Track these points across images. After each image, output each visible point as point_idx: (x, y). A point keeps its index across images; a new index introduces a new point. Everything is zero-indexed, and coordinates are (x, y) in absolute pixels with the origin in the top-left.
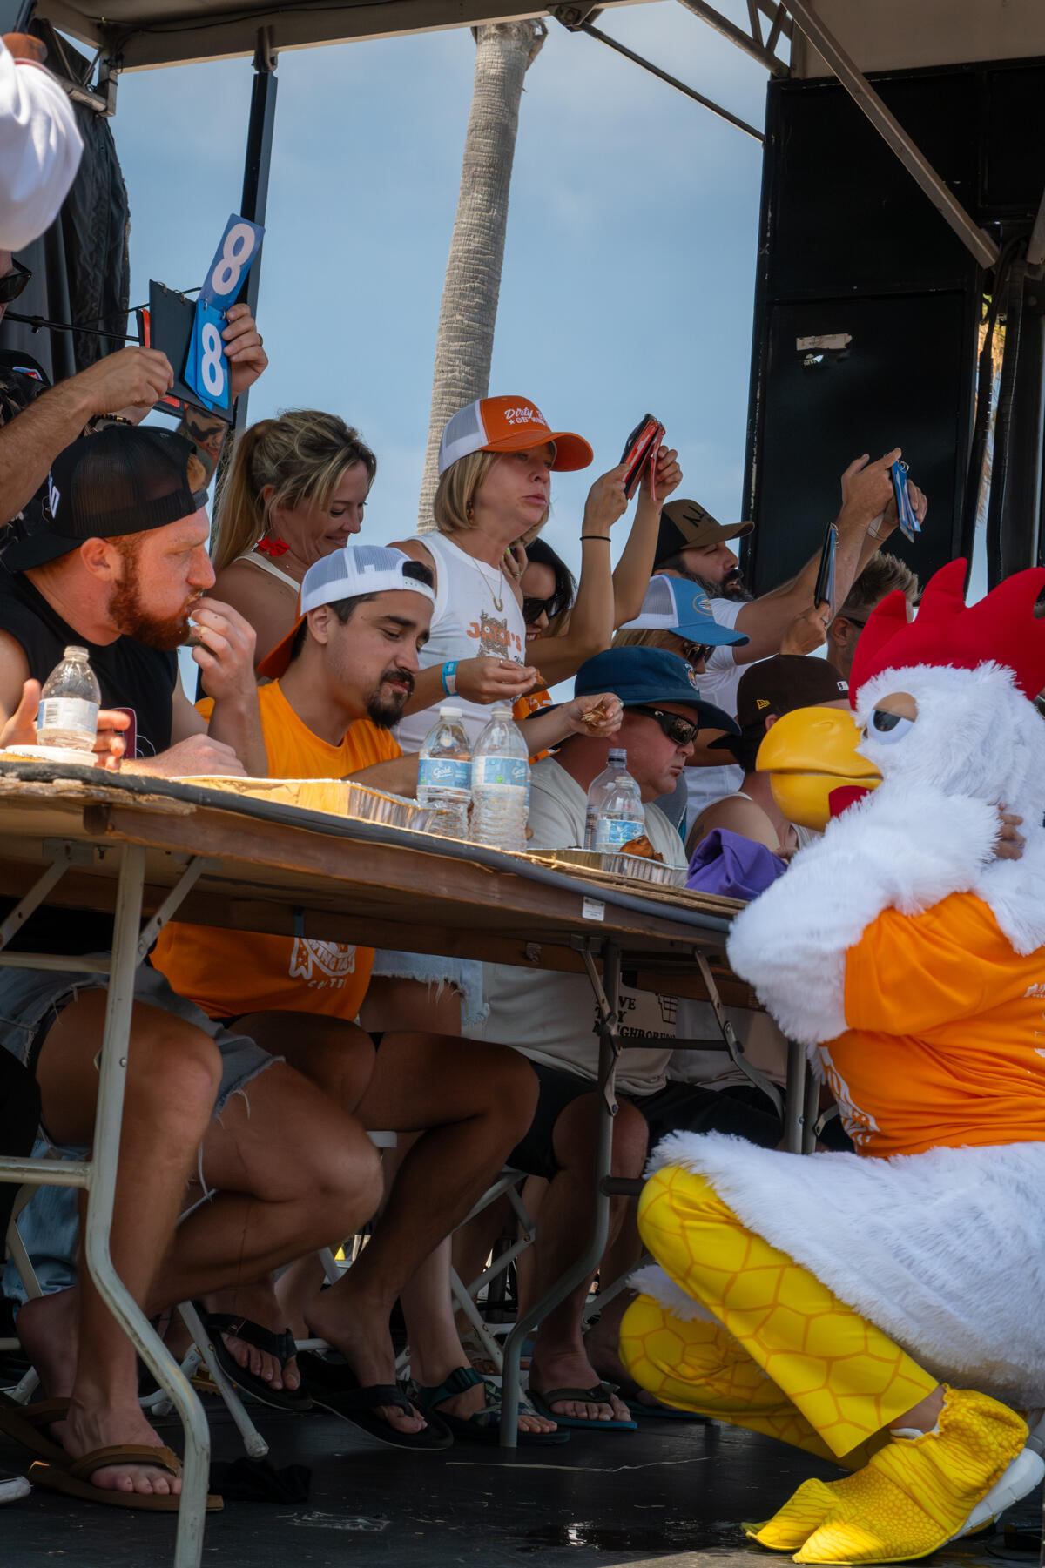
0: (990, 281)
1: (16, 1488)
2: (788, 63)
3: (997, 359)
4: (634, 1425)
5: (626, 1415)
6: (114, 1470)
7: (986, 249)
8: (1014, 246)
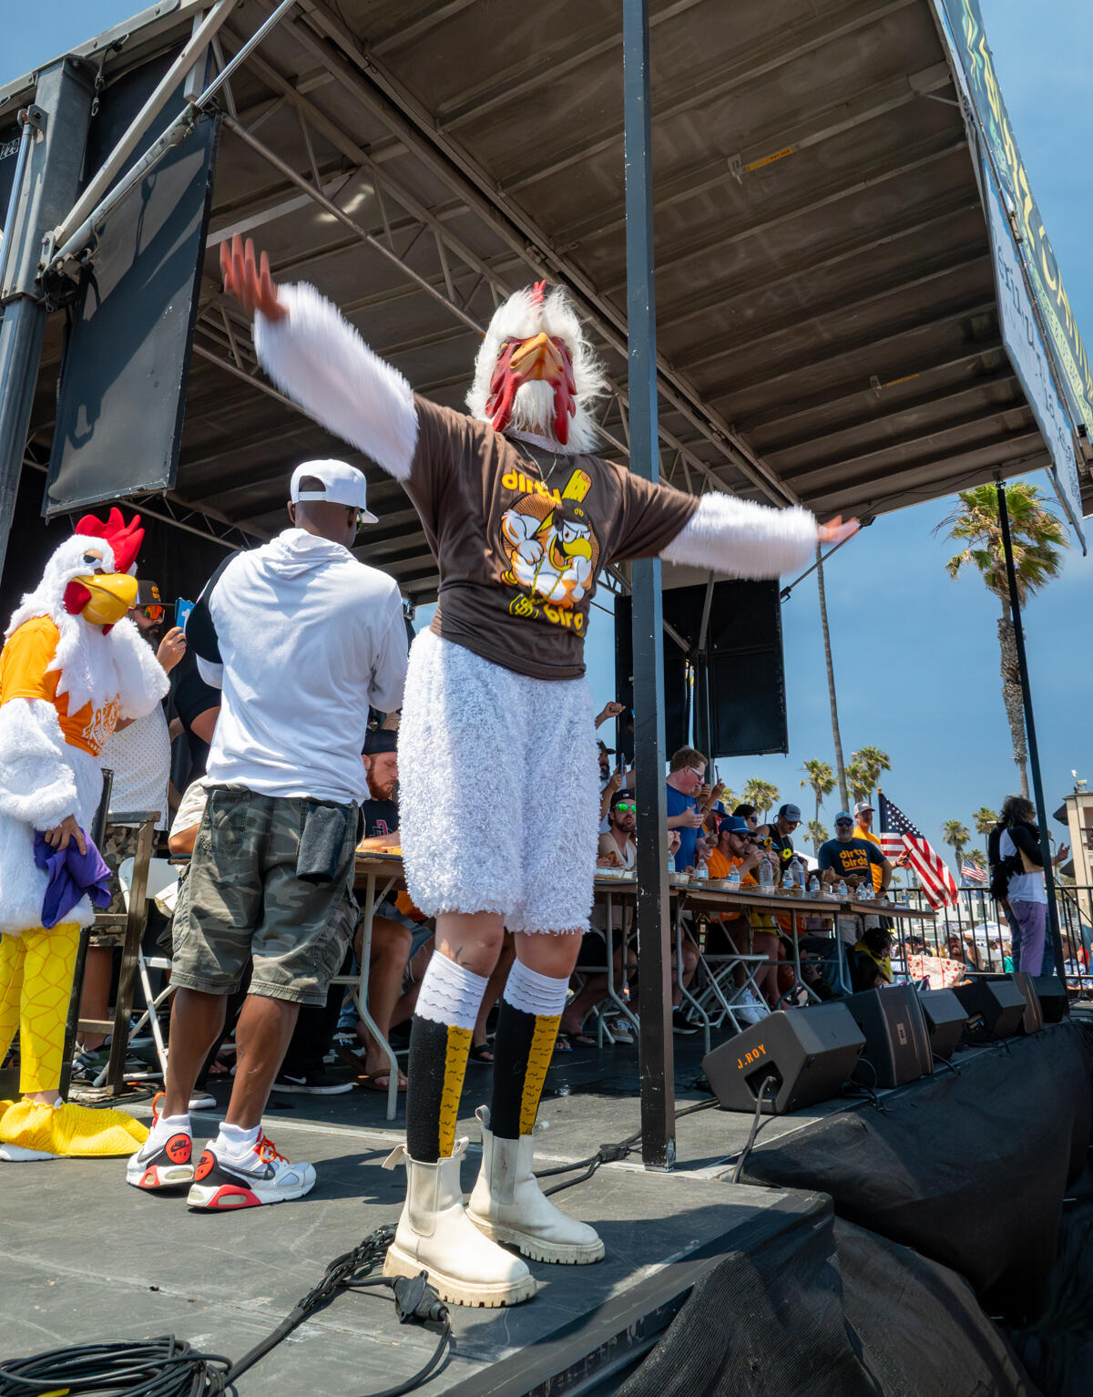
0: (688, 655)
1: (348, 1087)
2: (620, 592)
3: (692, 680)
4: (571, 1050)
5: (569, 1046)
6: (383, 1078)
7: (685, 646)
8: (694, 644)
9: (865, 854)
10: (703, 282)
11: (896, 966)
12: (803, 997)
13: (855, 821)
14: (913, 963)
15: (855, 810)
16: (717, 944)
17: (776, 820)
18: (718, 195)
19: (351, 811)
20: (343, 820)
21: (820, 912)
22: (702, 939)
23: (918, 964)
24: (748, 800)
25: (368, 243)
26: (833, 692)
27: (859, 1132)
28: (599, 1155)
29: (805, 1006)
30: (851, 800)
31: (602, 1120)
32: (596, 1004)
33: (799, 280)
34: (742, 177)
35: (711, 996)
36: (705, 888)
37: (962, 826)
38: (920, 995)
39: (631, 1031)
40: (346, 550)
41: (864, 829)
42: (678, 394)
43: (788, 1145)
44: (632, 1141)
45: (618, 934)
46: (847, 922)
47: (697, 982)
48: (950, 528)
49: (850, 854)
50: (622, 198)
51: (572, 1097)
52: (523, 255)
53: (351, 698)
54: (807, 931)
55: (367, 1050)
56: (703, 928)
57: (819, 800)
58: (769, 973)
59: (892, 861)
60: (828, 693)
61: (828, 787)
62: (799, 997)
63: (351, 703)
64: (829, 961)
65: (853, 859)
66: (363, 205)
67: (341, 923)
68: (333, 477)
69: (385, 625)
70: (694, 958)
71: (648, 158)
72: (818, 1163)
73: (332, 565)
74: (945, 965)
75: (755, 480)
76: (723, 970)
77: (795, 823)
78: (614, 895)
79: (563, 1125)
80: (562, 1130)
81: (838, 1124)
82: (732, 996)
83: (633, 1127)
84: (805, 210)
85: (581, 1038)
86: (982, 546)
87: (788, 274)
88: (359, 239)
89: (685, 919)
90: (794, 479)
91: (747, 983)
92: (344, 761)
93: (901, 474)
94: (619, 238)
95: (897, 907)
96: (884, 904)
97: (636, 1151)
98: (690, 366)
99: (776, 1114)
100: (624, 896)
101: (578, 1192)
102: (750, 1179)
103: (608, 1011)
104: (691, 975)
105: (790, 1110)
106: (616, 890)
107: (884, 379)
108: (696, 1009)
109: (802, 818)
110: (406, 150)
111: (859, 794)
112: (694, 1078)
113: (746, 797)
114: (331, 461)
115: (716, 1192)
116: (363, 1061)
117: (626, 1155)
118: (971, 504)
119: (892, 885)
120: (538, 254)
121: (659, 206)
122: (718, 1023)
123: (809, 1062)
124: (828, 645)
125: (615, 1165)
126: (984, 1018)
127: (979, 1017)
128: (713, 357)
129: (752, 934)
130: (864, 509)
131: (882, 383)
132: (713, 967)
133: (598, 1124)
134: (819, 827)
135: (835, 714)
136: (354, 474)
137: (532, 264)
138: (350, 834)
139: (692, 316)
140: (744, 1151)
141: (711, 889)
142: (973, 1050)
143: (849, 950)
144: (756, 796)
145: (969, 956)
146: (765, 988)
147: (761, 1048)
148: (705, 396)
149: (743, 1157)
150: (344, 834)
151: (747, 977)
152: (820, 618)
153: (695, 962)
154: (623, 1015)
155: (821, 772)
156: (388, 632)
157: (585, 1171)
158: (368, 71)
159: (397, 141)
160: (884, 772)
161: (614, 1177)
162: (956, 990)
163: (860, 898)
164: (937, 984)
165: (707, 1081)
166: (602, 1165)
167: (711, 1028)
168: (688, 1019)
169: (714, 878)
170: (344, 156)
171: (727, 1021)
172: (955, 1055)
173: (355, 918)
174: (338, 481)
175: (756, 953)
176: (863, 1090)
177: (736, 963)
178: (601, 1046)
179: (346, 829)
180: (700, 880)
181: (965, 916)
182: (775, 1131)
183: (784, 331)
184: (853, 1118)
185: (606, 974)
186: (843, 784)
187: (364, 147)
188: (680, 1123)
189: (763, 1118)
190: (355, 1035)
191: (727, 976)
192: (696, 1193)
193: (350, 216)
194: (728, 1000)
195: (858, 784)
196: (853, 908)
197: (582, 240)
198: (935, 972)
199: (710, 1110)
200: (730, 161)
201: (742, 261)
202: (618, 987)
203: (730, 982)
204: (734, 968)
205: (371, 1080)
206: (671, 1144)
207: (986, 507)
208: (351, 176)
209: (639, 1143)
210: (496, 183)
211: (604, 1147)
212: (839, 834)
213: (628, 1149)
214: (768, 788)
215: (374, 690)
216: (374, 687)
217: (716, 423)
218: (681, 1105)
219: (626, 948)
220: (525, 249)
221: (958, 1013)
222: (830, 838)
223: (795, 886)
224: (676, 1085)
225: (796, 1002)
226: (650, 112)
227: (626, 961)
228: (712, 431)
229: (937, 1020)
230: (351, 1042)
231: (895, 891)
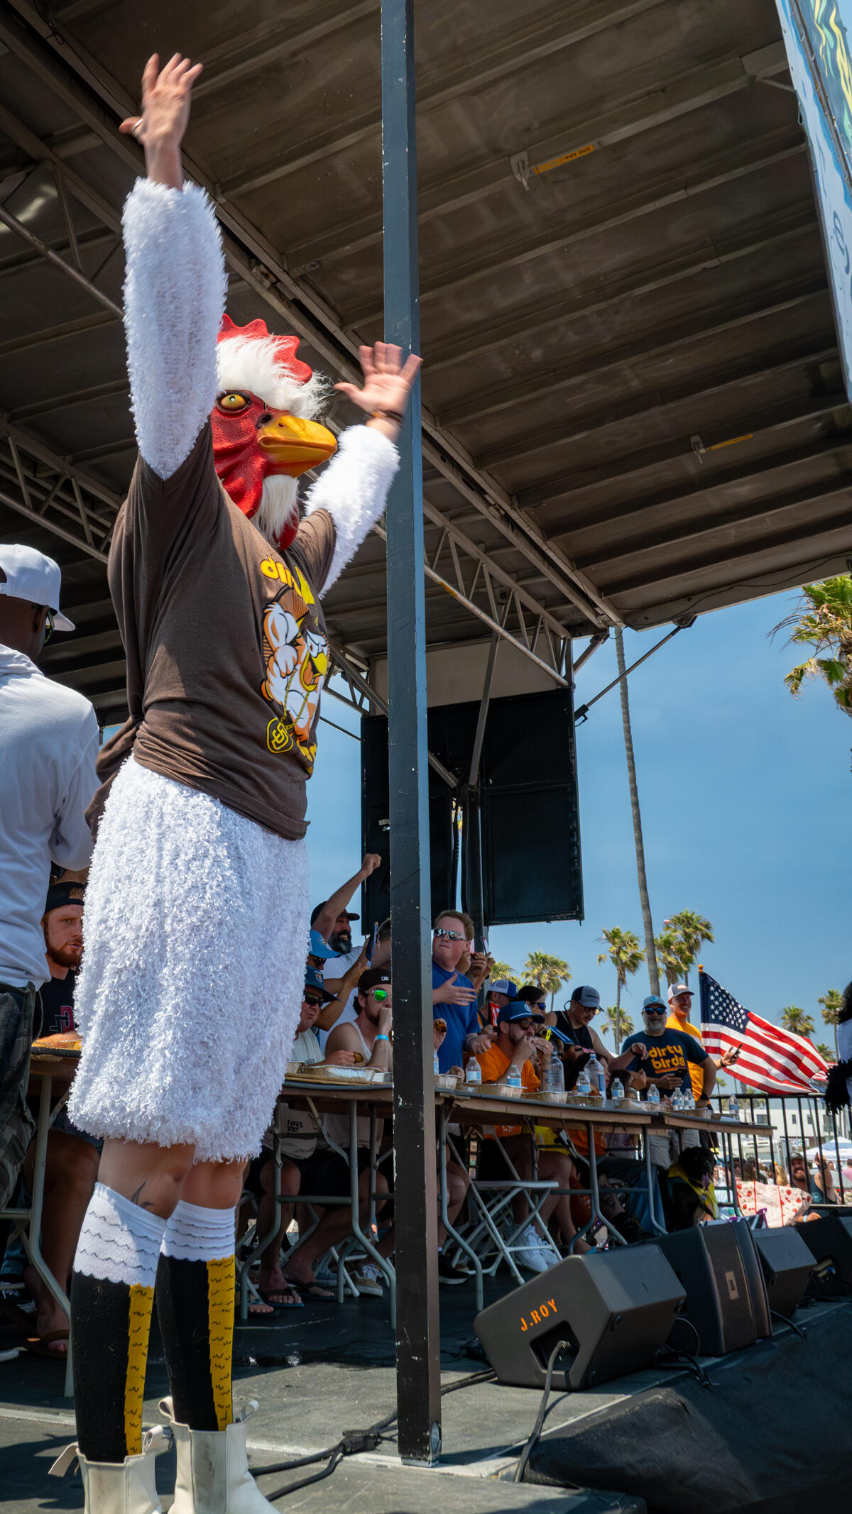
0: (455, 792)
1: (12, 1354)
2: (368, 710)
3: (460, 824)
4: (303, 1305)
5: (299, 1301)
6: (56, 1342)
7: (452, 781)
8: (463, 778)
9: (680, 1051)
10: (476, 315)
11: (721, 1196)
12: (602, 1236)
13: (669, 1007)
14: (742, 1192)
15: (667, 994)
16: (492, 1167)
17: (568, 1007)
18: (499, 204)
19: (26, 996)
20: (16, 1007)
21: (625, 1126)
22: (473, 1160)
23: (749, 1193)
24: (530, 979)
25: (50, 262)
26: (639, 840)
27: (676, 1415)
28: (342, 1444)
29: (603, 1249)
30: (663, 980)
31: (344, 1399)
32: (334, 1244)
33: (599, 313)
34: (529, 181)
35: (484, 1234)
36: (478, 1095)
37: (805, 1014)
38: (756, 1235)
39: (381, 1281)
40: (30, 661)
41: (681, 1019)
42: (445, 457)
43: (587, 1431)
44: (384, 1426)
45: (365, 1154)
46: (659, 1138)
47: (465, 1216)
48: (791, 630)
49: (662, 1052)
50: (378, 204)
51: (304, 1367)
52: (248, 277)
53: (30, 851)
54: (607, 1150)
55: (37, 1304)
56: (474, 1145)
57: (622, 980)
58: (560, 1203)
59: (716, 1059)
60: (634, 842)
61: (634, 962)
62: (597, 1236)
63: (29, 857)
64: (635, 1189)
65: (665, 1058)
66: (43, 211)
67: (11, 1143)
68: (17, 565)
69: (75, 759)
70: (462, 1184)
71: (411, 155)
72: (625, 1457)
73: (12, 680)
74: (785, 1194)
75: (543, 568)
76: (499, 1201)
77: (594, 1009)
78: (360, 1103)
79: (295, 1405)
80: (293, 1411)
81: (651, 1404)
82: (509, 1236)
83: (385, 1407)
84: (610, 224)
85: (316, 1290)
86: (832, 653)
87: (585, 306)
88: (37, 254)
89: (451, 1135)
90: (592, 567)
91: (530, 1218)
92: (18, 932)
93: (729, 562)
94: (374, 257)
95: (723, 1119)
96: (707, 1115)
97: (390, 1439)
98: (460, 421)
99: (570, 1390)
100: (372, 1104)
101: (314, 1495)
102: (539, 1476)
103: (351, 1255)
104: (459, 1207)
105: (587, 1386)
106: (363, 1097)
107: (709, 441)
108: (465, 1253)
109: (602, 1004)
110: (99, 142)
111: (673, 973)
112: (463, 1343)
113: (528, 975)
114: (17, 546)
115: (495, 1494)
116: (32, 1319)
117: (377, 1444)
118: (818, 600)
119: (715, 1092)
120: (266, 276)
121: (425, 216)
122: (492, 1270)
123: (614, 1322)
124: (633, 780)
125: (362, 1457)
126: (836, 1264)
127: (829, 1262)
128: (488, 411)
129: (536, 1154)
130: (681, 607)
131: (705, 447)
132: (487, 1196)
133: (339, 1403)
134: (621, 1014)
135: (642, 869)
136: (45, 564)
137: (258, 288)
138: (25, 1027)
139: (463, 357)
140: (530, 1439)
141: (485, 1095)
142: (822, 1305)
143: (661, 1173)
144: (540, 974)
145: (818, 1183)
146: (555, 1224)
147: (552, 1303)
148: (480, 459)
149: (529, 1447)
150: (17, 1026)
151: (531, 1210)
152: (623, 745)
153: (464, 1190)
154: (371, 1259)
155: (623, 942)
156: (79, 770)
157: (323, 1465)
158: (52, 42)
159: (87, 130)
160: (705, 944)
161: (363, 1474)
162: (800, 1227)
163: (676, 1108)
164: (775, 1220)
165: (480, 1346)
166: (346, 1458)
167: (485, 1275)
168: (454, 1264)
169: (490, 1082)
170: (19, 148)
171: (505, 1266)
172: (800, 1312)
173: (28, 1135)
174: (23, 571)
175: (541, 1179)
176: (681, 1359)
177: (516, 1192)
178: (342, 1300)
179: (19, 1019)
180: (472, 1084)
181: (809, 1131)
182: (569, 1412)
183: (581, 378)
184: (666, 1396)
185: (349, 1207)
186: (653, 959)
187: (46, 138)
188: (447, 1401)
189: (554, 1395)
190: (21, 1285)
191: (504, 1209)
192: (468, 1496)
193: (26, 225)
194: (504, 1239)
195: (671, 959)
196: (668, 1121)
197: (323, 258)
198: (771, 1204)
199: (485, 1385)
200: (514, 161)
201: (527, 288)
202: (365, 1224)
203: (508, 1216)
204: (513, 1199)
205: (44, 1344)
206: (435, 1430)
207: (837, 604)
208: (28, 174)
209: (393, 1428)
210: (214, 184)
211: (348, 1434)
212: (648, 1025)
213: (379, 1436)
214: (555, 964)
215: (57, 843)
216: (57, 839)
217: (493, 494)
218: (449, 1378)
219: (374, 1172)
220: (250, 269)
221: (803, 1257)
222: (636, 1031)
223: (593, 1093)
224: (442, 1352)
225: (593, 1242)
226: (415, 96)
227: (374, 1190)
228: (488, 504)
229: (776, 1267)
230: (17, 1294)
231: (720, 1098)
